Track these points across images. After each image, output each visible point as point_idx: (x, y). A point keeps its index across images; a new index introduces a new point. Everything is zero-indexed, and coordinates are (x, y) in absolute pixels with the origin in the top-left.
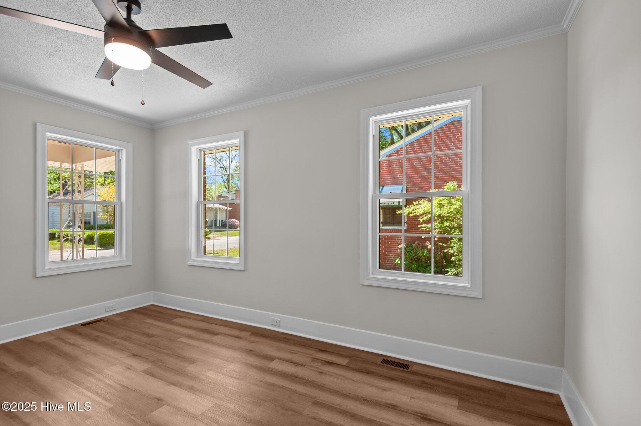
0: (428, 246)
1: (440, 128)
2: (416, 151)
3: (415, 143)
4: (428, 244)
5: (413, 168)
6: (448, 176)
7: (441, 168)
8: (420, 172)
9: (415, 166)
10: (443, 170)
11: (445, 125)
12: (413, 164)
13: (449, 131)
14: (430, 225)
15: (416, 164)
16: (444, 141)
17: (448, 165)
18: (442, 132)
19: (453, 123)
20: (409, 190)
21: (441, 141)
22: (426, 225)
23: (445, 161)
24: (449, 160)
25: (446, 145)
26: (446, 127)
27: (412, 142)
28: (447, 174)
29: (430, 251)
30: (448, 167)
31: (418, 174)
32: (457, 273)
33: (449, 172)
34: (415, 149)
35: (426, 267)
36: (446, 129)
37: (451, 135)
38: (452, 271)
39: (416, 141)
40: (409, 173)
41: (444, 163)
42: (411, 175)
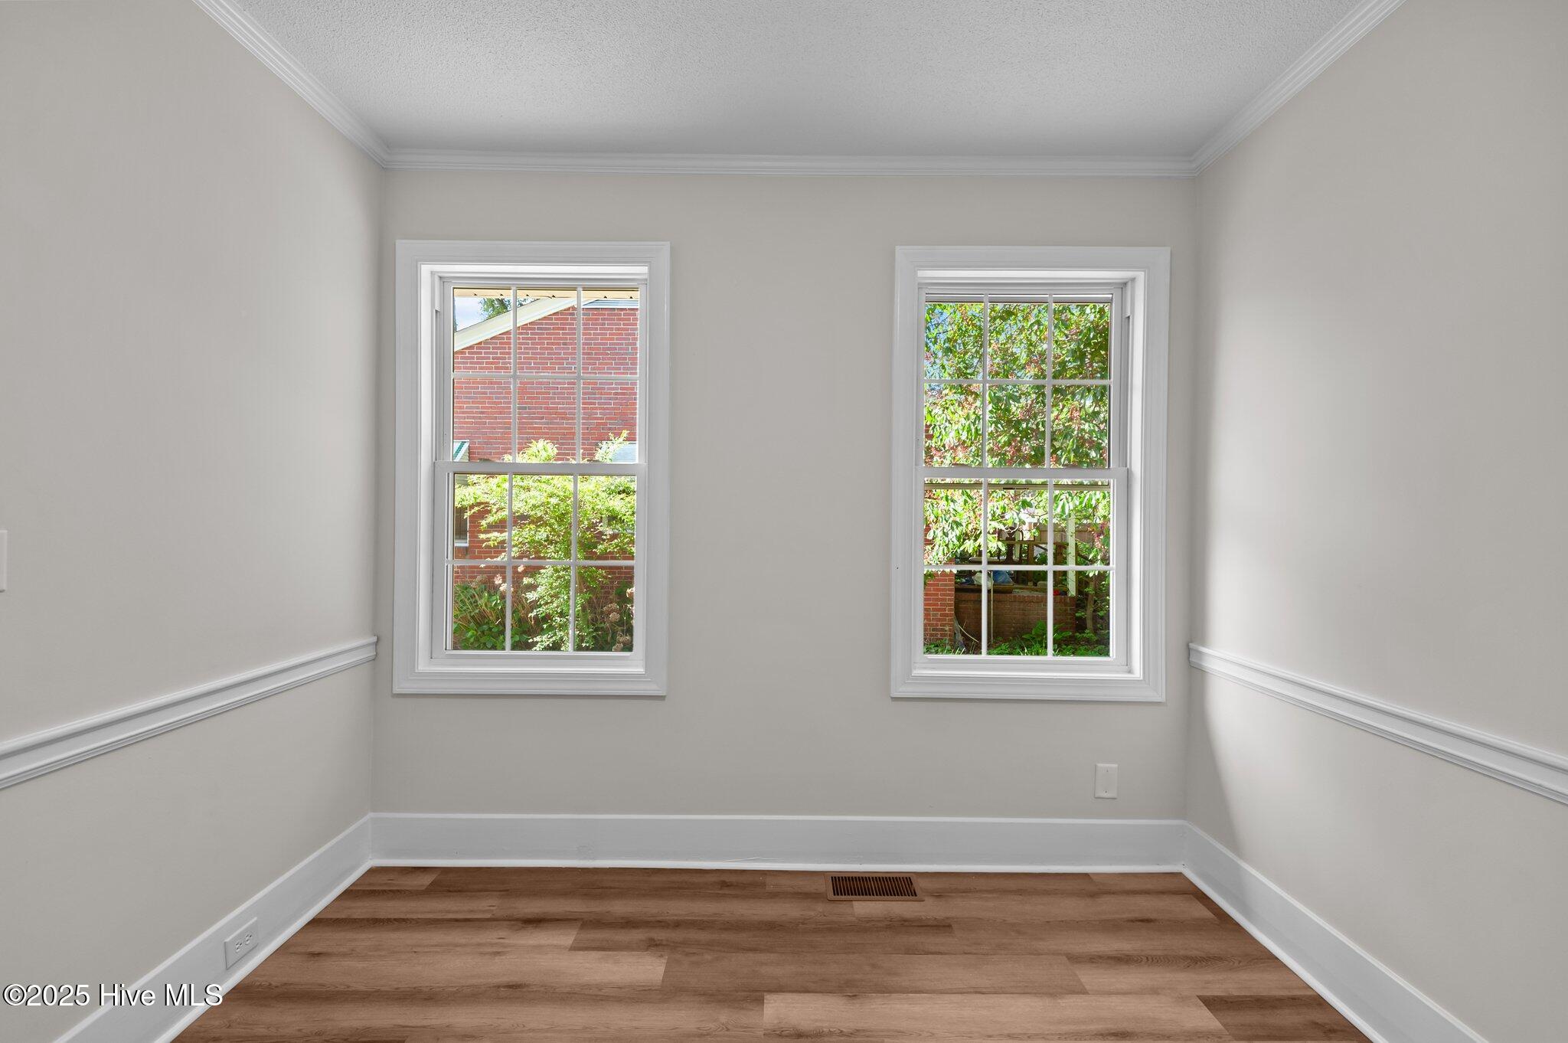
0: (500, 585)
1: (545, 318)
2: (492, 363)
3: (490, 343)
4: (498, 581)
5: (484, 403)
6: (561, 428)
7: (545, 408)
8: (501, 413)
9: (489, 398)
10: (551, 414)
11: (554, 314)
12: (485, 393)
13: (563, 329)
14: (506, 534)
15: (491, 393)
16: (552, 349)
17: (559, 403)
18: (549, 329)
19: (571, 311)
20: (474, 453)
21: (547, 349)
22: (496, 534)
23: (554, 393)
24: (563, 393)
25: (556, 359)
26: (556, 319)
27: (481, 340)
28: (558, 423)
29: (503, 597)
30: (561, 408)
31: (496, 418)
32: (551, 645)
33: (563, 418)
34: (489, 358)
35: (496, 637)
36: (557, 324)
37: (566, 339)
38: (543, 640)
39: (491, 339)
40: (476, 413)
41: (551, 398)
42: (480, 418)
